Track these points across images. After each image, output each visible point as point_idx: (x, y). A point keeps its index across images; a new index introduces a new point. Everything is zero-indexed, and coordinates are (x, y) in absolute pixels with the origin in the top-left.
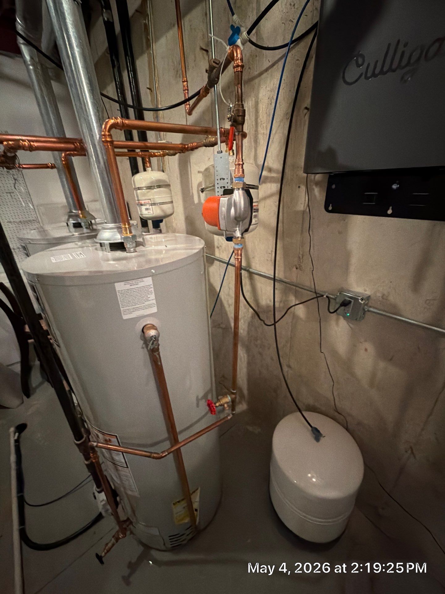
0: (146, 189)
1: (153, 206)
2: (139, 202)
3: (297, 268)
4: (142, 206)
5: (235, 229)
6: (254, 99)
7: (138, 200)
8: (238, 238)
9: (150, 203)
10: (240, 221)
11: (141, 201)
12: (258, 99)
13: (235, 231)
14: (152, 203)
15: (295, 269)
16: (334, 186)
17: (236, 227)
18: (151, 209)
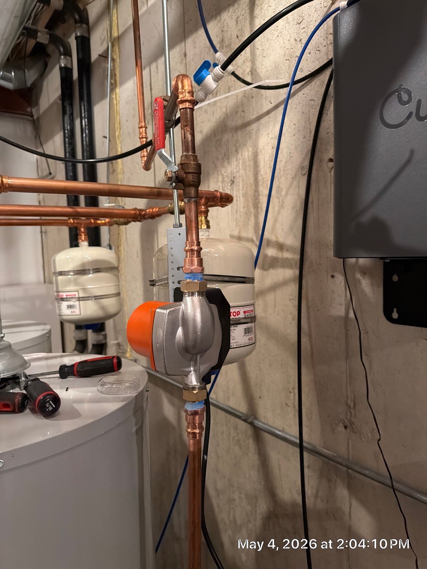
0: (74, 275)
1: (81, 302)
2: (58, 295)
3: (346, 427)
4: (63, 301)
5: (187, 369)
6: (251, 149)
7: (58, 292)
8: (194, 388)
9: (77, 296)
10: (196, 354)
11: (61, 294)
12: (257, 148)
13: (187, 374)
14: (81, 296)
15: (341, 428)
16: (395, 278)
17: (190, 367)
18: (78, 307)
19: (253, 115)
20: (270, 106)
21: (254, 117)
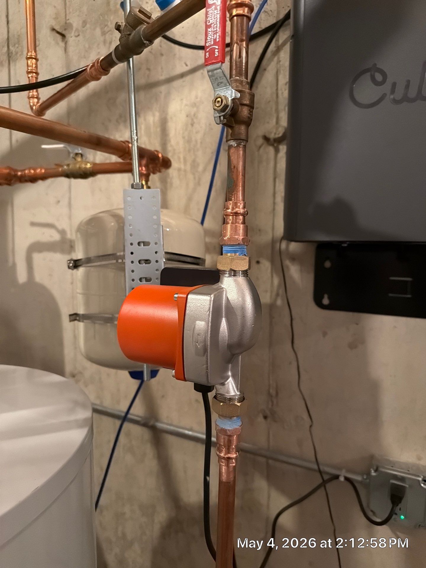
3: (265, 417)
5: (226, 375)
6: (157, 114)
8: (231, 399)
10: (238, 355)
12: (167, 114)
13: (224, 381)
15: (260, 419)
16: (328, 264)
17: (228, 370)
19: (162, 75)
20: (185, 69)
21: (163, 78)
